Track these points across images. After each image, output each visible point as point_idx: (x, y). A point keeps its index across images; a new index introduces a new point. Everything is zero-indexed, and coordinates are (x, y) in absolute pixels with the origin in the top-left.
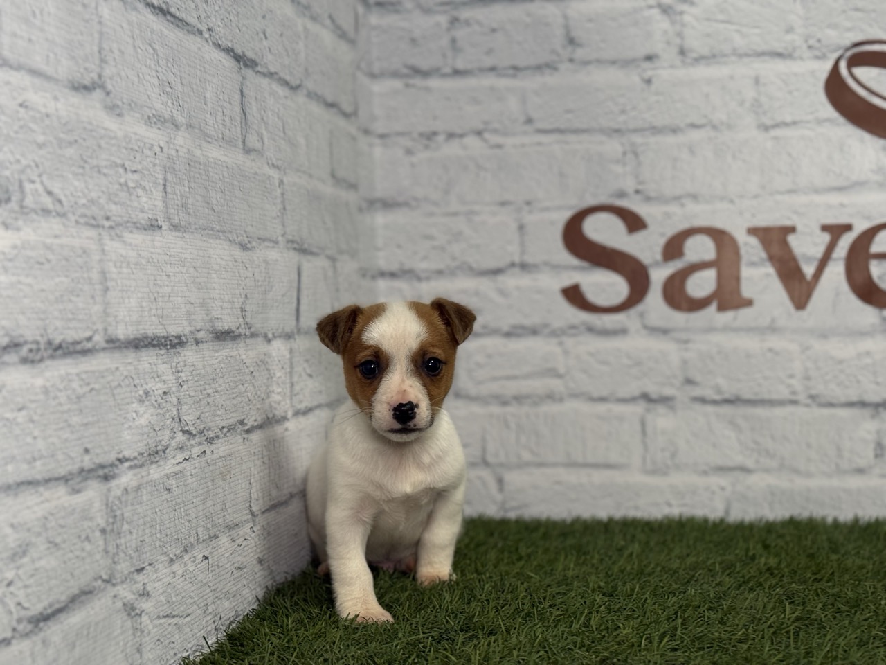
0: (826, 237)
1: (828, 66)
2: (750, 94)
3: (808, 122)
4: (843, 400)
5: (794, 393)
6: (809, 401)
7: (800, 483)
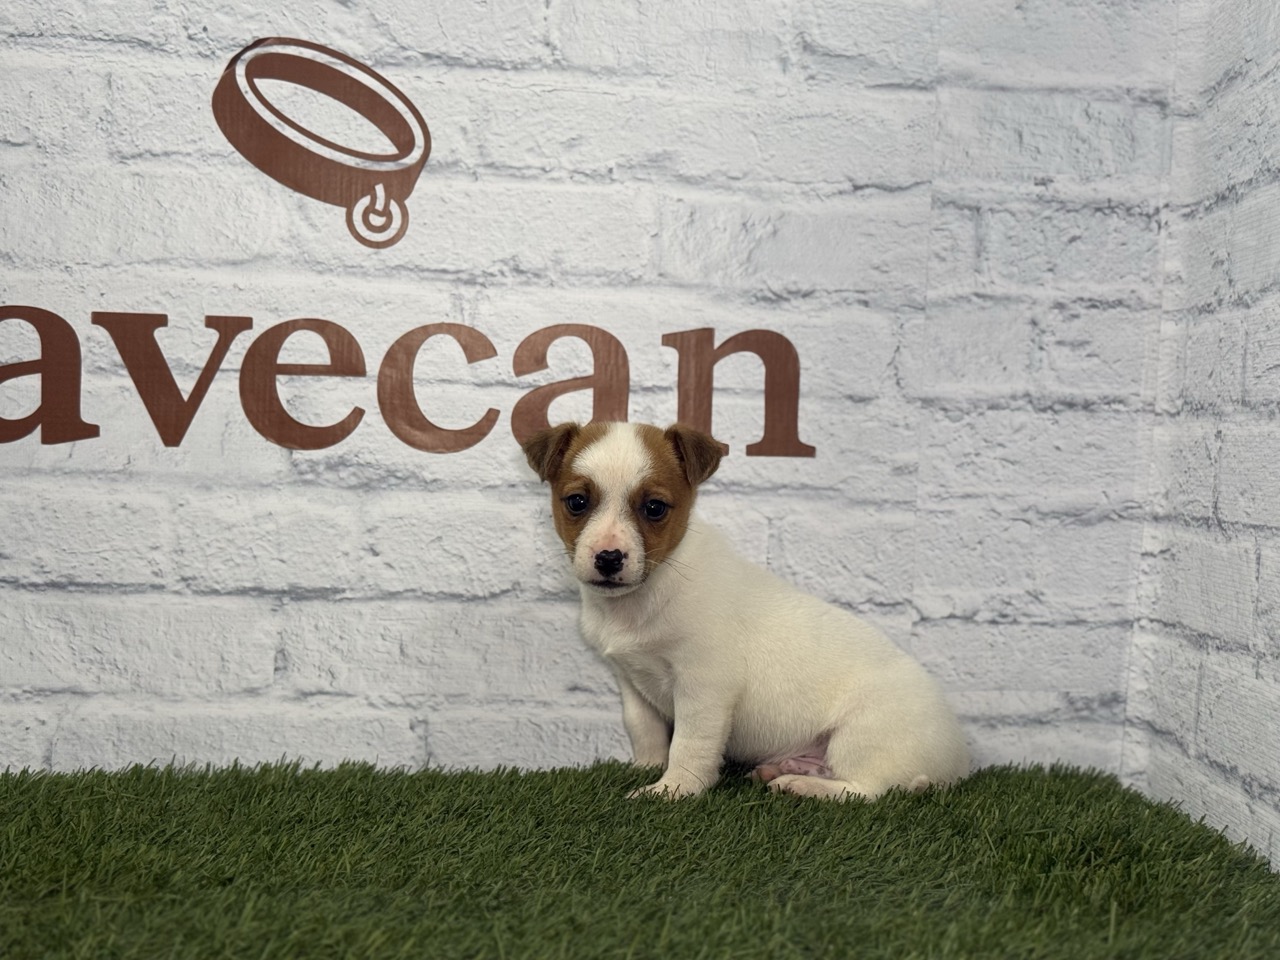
0: (213, 336)
1: (219, 70)
2: (98, 100)
3: (189, 154)
4: (232, 585)
5: (155, 574)
6: (179, 586)
7: (163, 711)
